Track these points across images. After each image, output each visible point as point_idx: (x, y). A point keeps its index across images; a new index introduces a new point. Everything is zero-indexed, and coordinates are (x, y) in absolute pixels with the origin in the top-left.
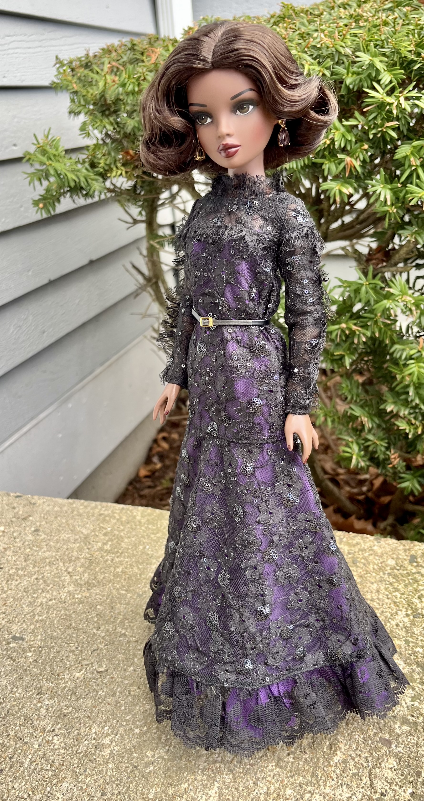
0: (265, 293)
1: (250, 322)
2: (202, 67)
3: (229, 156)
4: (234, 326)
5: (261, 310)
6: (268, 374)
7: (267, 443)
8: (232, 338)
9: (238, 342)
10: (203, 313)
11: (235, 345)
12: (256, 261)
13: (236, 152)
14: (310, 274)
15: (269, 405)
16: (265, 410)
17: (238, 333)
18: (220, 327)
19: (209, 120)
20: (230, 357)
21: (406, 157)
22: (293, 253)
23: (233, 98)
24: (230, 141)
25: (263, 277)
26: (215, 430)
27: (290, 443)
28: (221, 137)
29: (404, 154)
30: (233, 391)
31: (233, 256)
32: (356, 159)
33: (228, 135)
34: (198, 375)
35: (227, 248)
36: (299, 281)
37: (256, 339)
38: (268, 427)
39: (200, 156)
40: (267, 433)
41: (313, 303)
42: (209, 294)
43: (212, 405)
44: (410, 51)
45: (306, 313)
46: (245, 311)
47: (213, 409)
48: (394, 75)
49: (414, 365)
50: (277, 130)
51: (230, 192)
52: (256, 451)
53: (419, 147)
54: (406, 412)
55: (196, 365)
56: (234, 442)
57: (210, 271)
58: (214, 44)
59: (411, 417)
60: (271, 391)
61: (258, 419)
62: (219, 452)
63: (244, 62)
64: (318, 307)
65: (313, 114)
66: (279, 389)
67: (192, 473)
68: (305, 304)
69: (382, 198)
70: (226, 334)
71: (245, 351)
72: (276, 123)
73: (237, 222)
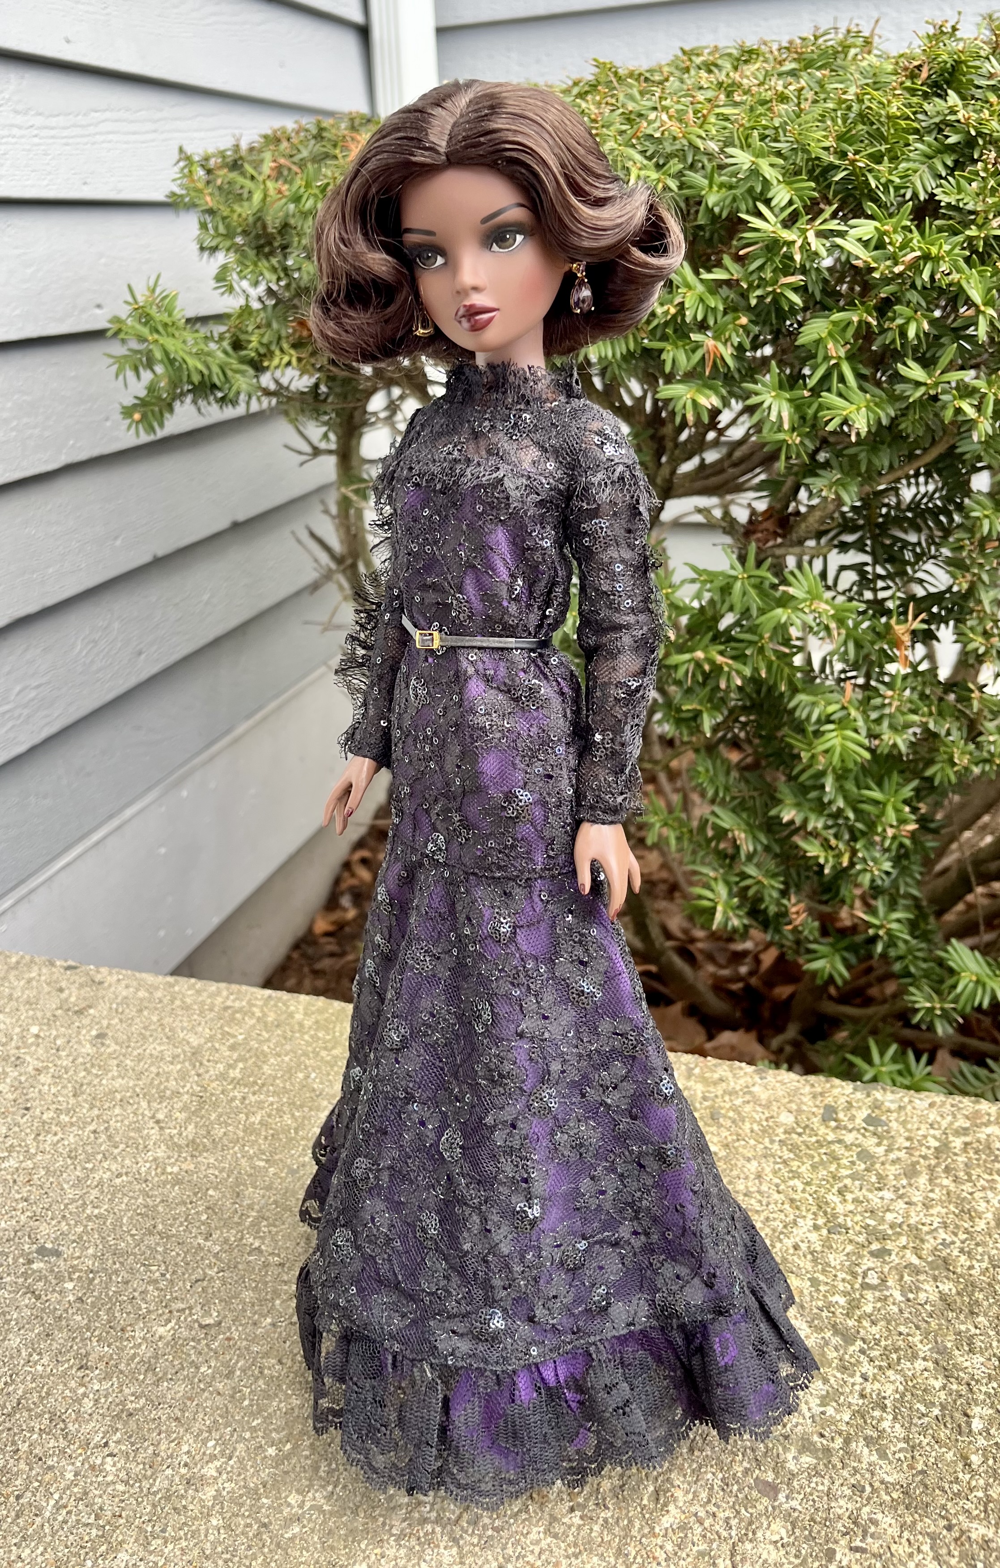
0: (541, 587)
1: (511, 642)
2: (428, 160)
3: (477, 328)
4: (480, 648)
5: (533, 619)
6: (545, 743)
7: (541, 877)
8: (477, 671)
9: (488, 680)
10: (423, 623)
11: (482, 686)
12: (523, 527)
13: (490, 320)
14: (627, 554)
15: (544, 804)
16: (538, 812)
17: (488, 663)
18: (453, 649)
19: (440, 261)
20: (471, 709)
21: (819, 342)
22: (595, 513)
23: (485, 220)
24: (478, 300)
25: (537, 556)
26: (440, 849)
27: (585, 880)
28: (462, 293)
29: (815, 336)
30: (478, 774)
31: (480, 516)
32: (725, 344)
33: (475, 289)
34: (410, 740)
35: (469, 500)
36: (607, 567)
37: (522, 674)
38: (542, 846)
39: (424, 328)
40: (539, 858)
41: (632, 609)
42: (434, 587)
43: (436, 800)
44: (826, 149)
45: (618, 628)
46: (500, 621)
47: (438, 808)
48: (796, 190)
49: (834, 734)
50: (569, 282)
51: (478, 396)
52: (519, 893)
53: (843, 324)
54: (820, 825)
55: (407, 722)
56: (474, 874)
57: (436, 542)
58: (452, 121)
59: (829, 834)
60: (550, 777)
61: (524, 830)
62: (448, 893)
63: (508, 154)
64: (642, 618)
65: (637, 253)
66: (565, 772)
67: (396, 934)
68: (618, 610)
69: (773, 417)
70: (465, 664)
71: (500, 697)
72: (566, 269)
73: (489, 452)
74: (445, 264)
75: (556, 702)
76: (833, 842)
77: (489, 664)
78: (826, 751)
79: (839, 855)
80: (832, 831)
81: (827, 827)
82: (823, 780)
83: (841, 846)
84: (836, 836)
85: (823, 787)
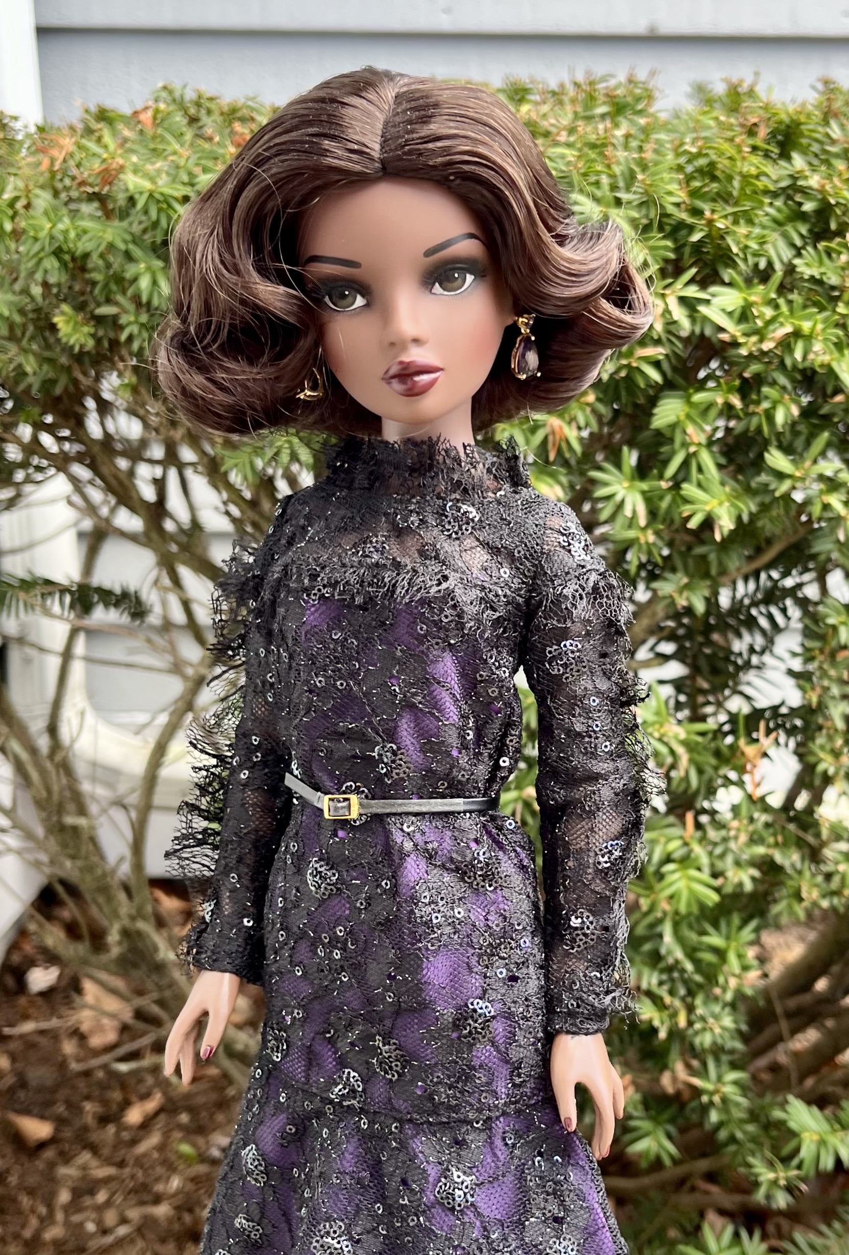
0: (494, 729)
1: (458, 804)
2: (358, 168)
3: (414, 392)
4: (416, 814)
5: (482, 770)
6: (507, 935)
7: (504, 1114)
8: (416, 845)
9: (430, 856)
10: (328, 784)
11: (423, 864)
12: (476, 652)
13: (432, 383)
14: (603, 685)
15: (509, 1016)
16: (499, 1027)
18: (379, 819)
19: (360, 301)
20: (412, 897)
22: (564, 634)
23: (429, 253)
24: (417, 355)
25: (493, 691)
26: (353, 1091)
28: (396, 345)
29: (672, 419)
30: (421, 985)
31: (421, 639)
32: (569, 423)
33: (416, 341)
34: (304, 946)
35: (405, 619)
36: (575, 701)
37: (473, 845)
38: (504, 1071)
39: (313, 389)
40: (502, 1087)
41: (611, 753)
42: (349, 735)
43: (350, 1026)
45: (594, 778)
46: (447, 776)
47: (352, 1036)
48: (652, 249)
49: (677, 876)
50: (511, 338)
52: (475, 1139)
53: (703, 407)
54: (654, 981)
55: (300, 921)
56: (410, 1121)
57: (353, 674)
59: (663, 992)
60: (514, 979)
61: (483, 1053)
62: (367, 1151)
63: (466, 168)
64: (621, 764)
65: (606, 306)
66: (532, 969)
68: (594, 755)
69: (628, 512)
70: (398, 837)
71: (447, 878)
72: (510, 322)
74: (368, 305)
75: (517, 879)
76: (668, 999)
77: (431, 836)
78: (671, 897)
79: (674, 1015)
80: (665, 987)
81: (661, 983)
82: (658, 929)
83: (677, 1003)
84: (672, 993)
85: (660, 936)
